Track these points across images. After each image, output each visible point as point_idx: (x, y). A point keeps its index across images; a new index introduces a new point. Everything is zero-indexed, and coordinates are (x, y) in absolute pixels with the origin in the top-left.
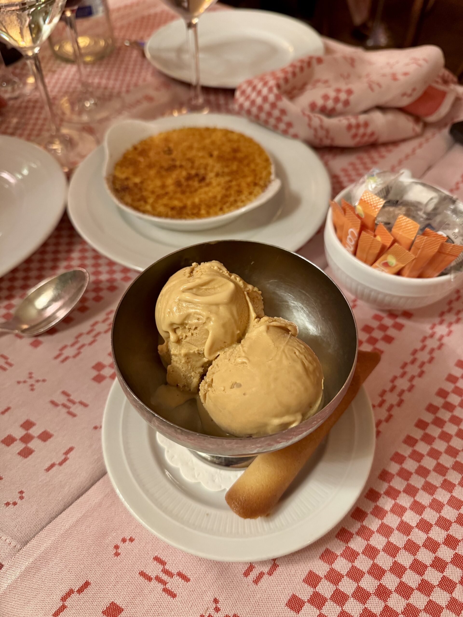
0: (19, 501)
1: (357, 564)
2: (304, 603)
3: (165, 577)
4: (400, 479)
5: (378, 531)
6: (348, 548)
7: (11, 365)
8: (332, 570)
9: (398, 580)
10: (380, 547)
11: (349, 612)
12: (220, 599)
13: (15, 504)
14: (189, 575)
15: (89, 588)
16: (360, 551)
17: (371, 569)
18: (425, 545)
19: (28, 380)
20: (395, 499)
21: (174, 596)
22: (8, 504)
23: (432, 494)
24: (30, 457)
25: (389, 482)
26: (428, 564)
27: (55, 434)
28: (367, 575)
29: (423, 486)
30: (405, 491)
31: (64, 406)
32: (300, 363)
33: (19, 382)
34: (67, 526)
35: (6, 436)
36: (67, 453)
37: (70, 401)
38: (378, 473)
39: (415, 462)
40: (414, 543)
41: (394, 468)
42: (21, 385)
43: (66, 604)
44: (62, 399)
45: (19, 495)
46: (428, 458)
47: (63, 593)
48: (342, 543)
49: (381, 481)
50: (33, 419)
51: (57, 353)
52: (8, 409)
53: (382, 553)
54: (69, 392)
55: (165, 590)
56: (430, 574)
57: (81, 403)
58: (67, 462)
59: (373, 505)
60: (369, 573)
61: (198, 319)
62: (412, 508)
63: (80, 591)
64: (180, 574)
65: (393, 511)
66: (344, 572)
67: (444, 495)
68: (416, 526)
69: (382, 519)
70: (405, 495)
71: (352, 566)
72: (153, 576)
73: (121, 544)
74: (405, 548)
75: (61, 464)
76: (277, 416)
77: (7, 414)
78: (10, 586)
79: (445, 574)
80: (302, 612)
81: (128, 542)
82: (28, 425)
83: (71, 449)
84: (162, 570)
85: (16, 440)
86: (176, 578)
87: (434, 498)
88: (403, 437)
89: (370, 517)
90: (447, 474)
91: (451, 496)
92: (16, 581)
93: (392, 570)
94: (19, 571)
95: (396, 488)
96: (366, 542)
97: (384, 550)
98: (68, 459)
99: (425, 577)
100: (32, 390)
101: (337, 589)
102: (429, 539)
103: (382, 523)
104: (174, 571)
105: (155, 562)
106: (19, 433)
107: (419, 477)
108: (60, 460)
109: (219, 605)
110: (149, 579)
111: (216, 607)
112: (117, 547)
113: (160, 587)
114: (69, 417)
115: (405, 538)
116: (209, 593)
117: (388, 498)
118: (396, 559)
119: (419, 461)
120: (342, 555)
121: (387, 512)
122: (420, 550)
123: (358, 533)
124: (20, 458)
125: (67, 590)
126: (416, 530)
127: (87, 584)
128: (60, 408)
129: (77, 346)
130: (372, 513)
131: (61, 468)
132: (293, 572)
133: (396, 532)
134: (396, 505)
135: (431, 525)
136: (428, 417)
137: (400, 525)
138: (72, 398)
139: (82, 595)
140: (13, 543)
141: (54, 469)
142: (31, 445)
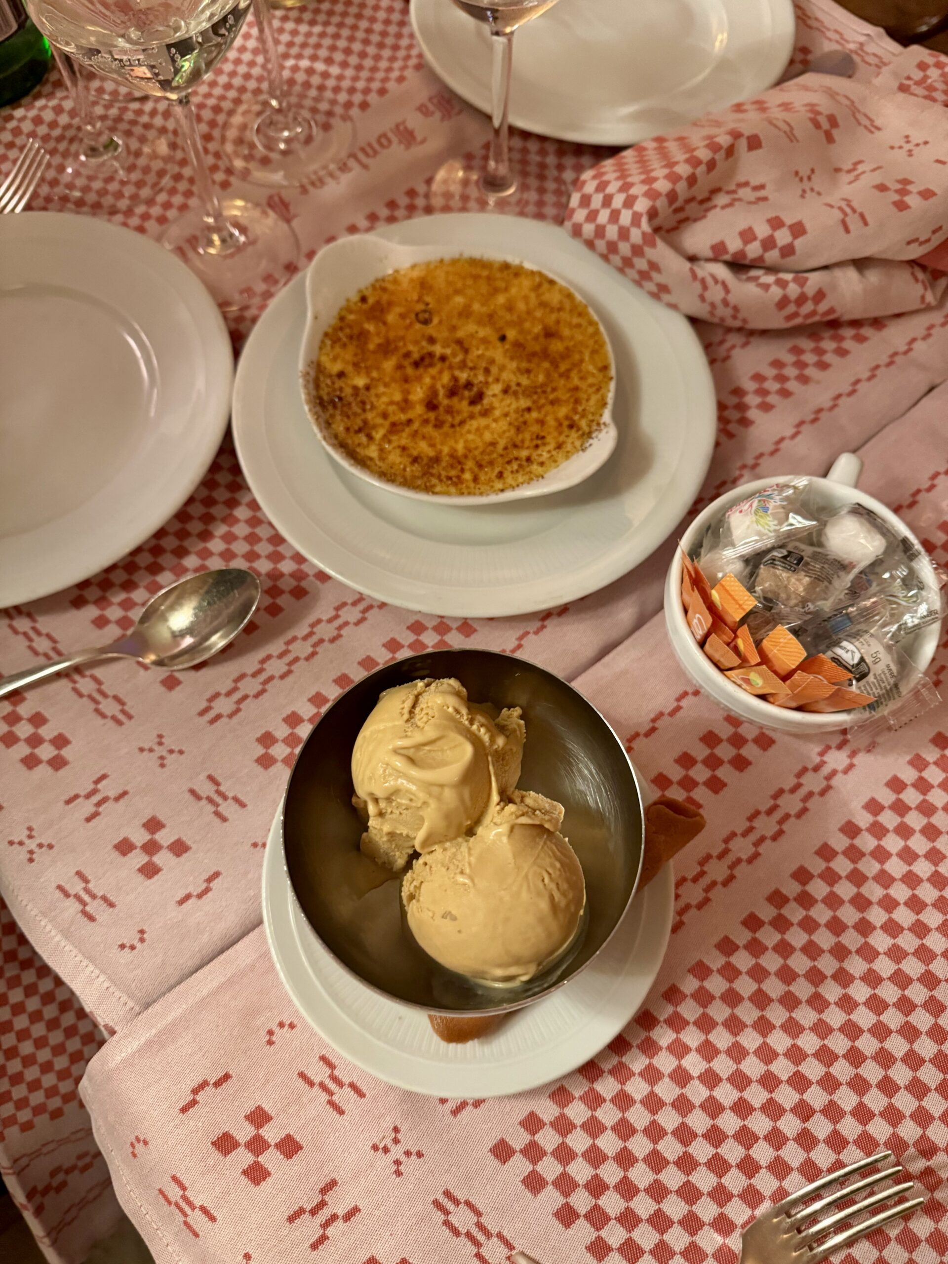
0: (139, 945)
1: (600, 1114)
2: (514, 1152)
3: (332, 1086)
4: (695, 1004)
5: (641, 1074)
6: (592, 1090)
7: (130, 717)
8: (563, 1116)
9: (651, 1146)
10: (638, 1097)
11: (573, 1175)
12: (403, 1129)
13: (133, 948)
14: (364, 1089)
15: (229, 1082)
16: (608, 1097)
17: (618, 1124)
18: (702, 1106)
19: (156, 747)
20: (678, 1032)
21: (341, 1112)
22: (122, 946)
23: (736, 1035)
24: (156, 877)
25: (677, 1005)
26: (699, 1132)
27: (194, 846)
28: (609, 1132)
29: (726, 1020)
30: (696, 1023)
31: (210, 800)
32: (547, 898)
33: (142, 750)
34: (205, 992)
35: (121, 839)
36: (210, 880)
37: (219, 793)
38: (663, 988)
39: (725, 982)
40: (688, 1100)
41: (690, 985)
42: (145, 753)
43: (198, 1098)
44: (207, 789)
45: (139, 936)
46: (747, 978)
47: (194, 1084)
48: (585, 1081)
49: (665, 1001)
50: (162, 818)
51: (204, 704)
52: (125, 793)
53: (638, 1105)
54: (219, 779)
55: (331, 1103)
56: (698, 1147)
57: (236, 800)
58: (210, 894)
59: (643, 1035)
60: (613, 1128)
61: (411, 800)
62: (699, 1050)
63: (217, 1084)
64: (352, 1086)
65: (670, 1048)
66: (578, 1122)
67: (753, 1039)
68: (699, 1077)
69: (651, 1057)
70: (695, 1028)
71: (592, 1116)
72: (317, 1080)
73: (277, 1030)
74: (673, 1105)
75: (200, 896)
76: (500, 966)
77: (122, 801)
78: (123, 1061)
79: (719, 1150)
80: (510, 1163)
81: (286, 1027)
82: (153, 825)
83: (217, 875)
84: (330, 1076)
85: (136, 848)
86: (347, 1089)
87: (737, 1041)
88: (716, 939)
89: (635, 1051)
90: (768, 1008)
91: (764, 1042)
92: (133, 1055)
93: (646, 1131)
94: (137, 1043)
95: (685, 1016)
96: (619, 1086)
97: (642, 1102)
98: (211, 890)
99: (691, 1150)
100: (162, 766)
101: (563, 1142)
102: (711, 1098)
103: (650, 1064)
104: (346, 1080)
105: (321, 1063)
106: (140, 837)
107: (724, 1006)
108: (199, 890)
109: (399, 1136)
110: (311, 1084)
111: (395, 1138)
112: (271, 1033)
113: (324, 1097)
114: (217, 820)
115: (677, 1091)
116: (388, 1118)
117: (668, 1029)
118: (656, 1117)
119: (731, 981)
120: (581, 1098)
121: (661, 1048)
122: (695, 1112)
123: (611, 1072)
124: (140, 878)
125: (200, 1080)
126: (696, 1082)
127: (227, 1077)
128: (204, 802)
129: (237, 696)
130: (638, 1047)
131: (200, 902)
132: (508, 1108)
133: (667, 1080)
134: (677, 1041)
135: (721, 1080)
136: (767, 913)
137: (675, 1071)
138: (222, 788)
139: (219, 1090)
140: (131, 1004)
141: (190, 902)
142: (158, 859)
